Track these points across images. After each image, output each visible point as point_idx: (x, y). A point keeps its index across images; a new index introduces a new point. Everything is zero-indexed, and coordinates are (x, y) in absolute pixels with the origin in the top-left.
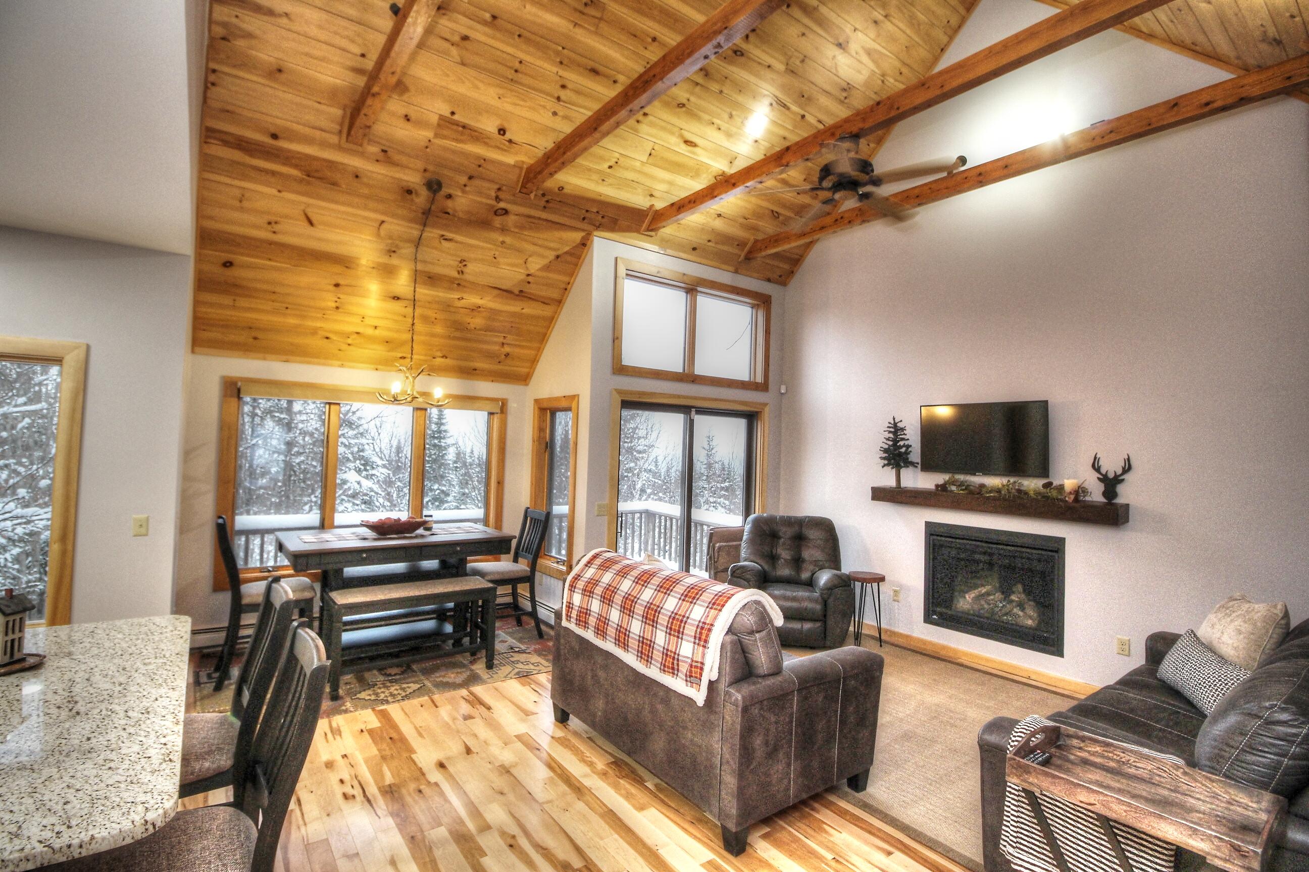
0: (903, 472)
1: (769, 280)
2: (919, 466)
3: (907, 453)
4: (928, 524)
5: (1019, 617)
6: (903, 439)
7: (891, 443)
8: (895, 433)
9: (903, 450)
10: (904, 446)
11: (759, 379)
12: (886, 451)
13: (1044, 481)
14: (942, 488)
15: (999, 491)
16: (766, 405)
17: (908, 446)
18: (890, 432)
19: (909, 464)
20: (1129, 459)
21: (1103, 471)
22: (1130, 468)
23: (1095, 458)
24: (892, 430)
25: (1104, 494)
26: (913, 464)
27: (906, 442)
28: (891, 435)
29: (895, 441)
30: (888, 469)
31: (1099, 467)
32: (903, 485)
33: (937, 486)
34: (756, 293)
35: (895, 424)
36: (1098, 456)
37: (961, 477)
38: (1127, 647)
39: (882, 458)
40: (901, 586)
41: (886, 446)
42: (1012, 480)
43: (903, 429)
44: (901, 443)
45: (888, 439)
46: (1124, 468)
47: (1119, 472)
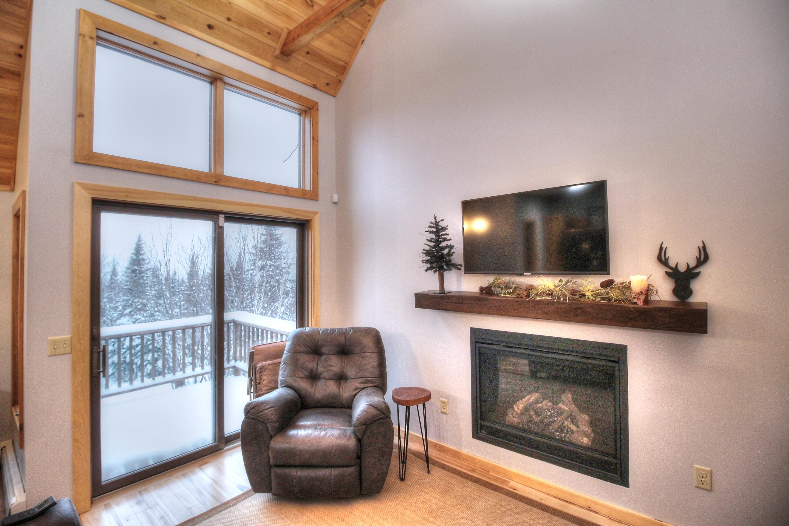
0: (447, 274)
1: (315, 87)
2: (463, 268)
3: (449, 254)
4: (474, 332)
5: (573, 432)
6: (445, 240)
7: (432, 244)
8: (437, 233)
9: (446, 251)
10: (447, 247)
11: (308, 187)
12: (427, 253)
13: (604, 278)
14: (487, 291)
15: (550, 293)
16: (316, 213)
17: (451, 247)
18: (431, 232)
19: (451, 265)
20: (704, 248)
21: (672, 264)
22: (707, 258)
23: (661, 248)
24: (434, 230)
25: (675, 292)
26: (455, 266)
27: (449, 243)
28: (433, 236)
29: (437, 242)
30: (431, 272)
31: (667, 260)
32: (447, 288)
33: (482, 289)
34: (300, 96)
35: (437, 224)
36: (664, 246)
37: (506, 279)
38: (708, 480)
39: (423, 261)
40: (448, 397)
41: (428, 248)
42: (565, 279)
43: (444, 229)
44: (444, 244)
45: (430, 241)
46: (698, 259)
47: (693, 264)
